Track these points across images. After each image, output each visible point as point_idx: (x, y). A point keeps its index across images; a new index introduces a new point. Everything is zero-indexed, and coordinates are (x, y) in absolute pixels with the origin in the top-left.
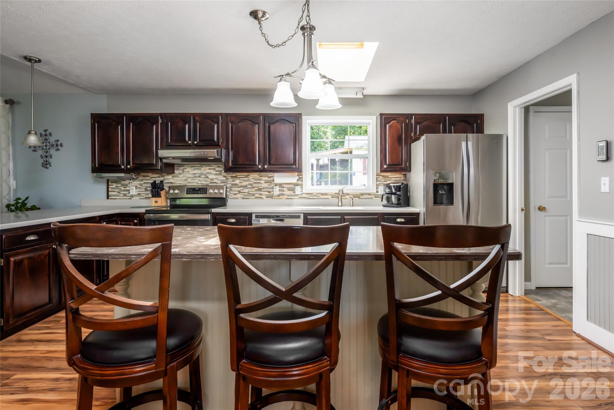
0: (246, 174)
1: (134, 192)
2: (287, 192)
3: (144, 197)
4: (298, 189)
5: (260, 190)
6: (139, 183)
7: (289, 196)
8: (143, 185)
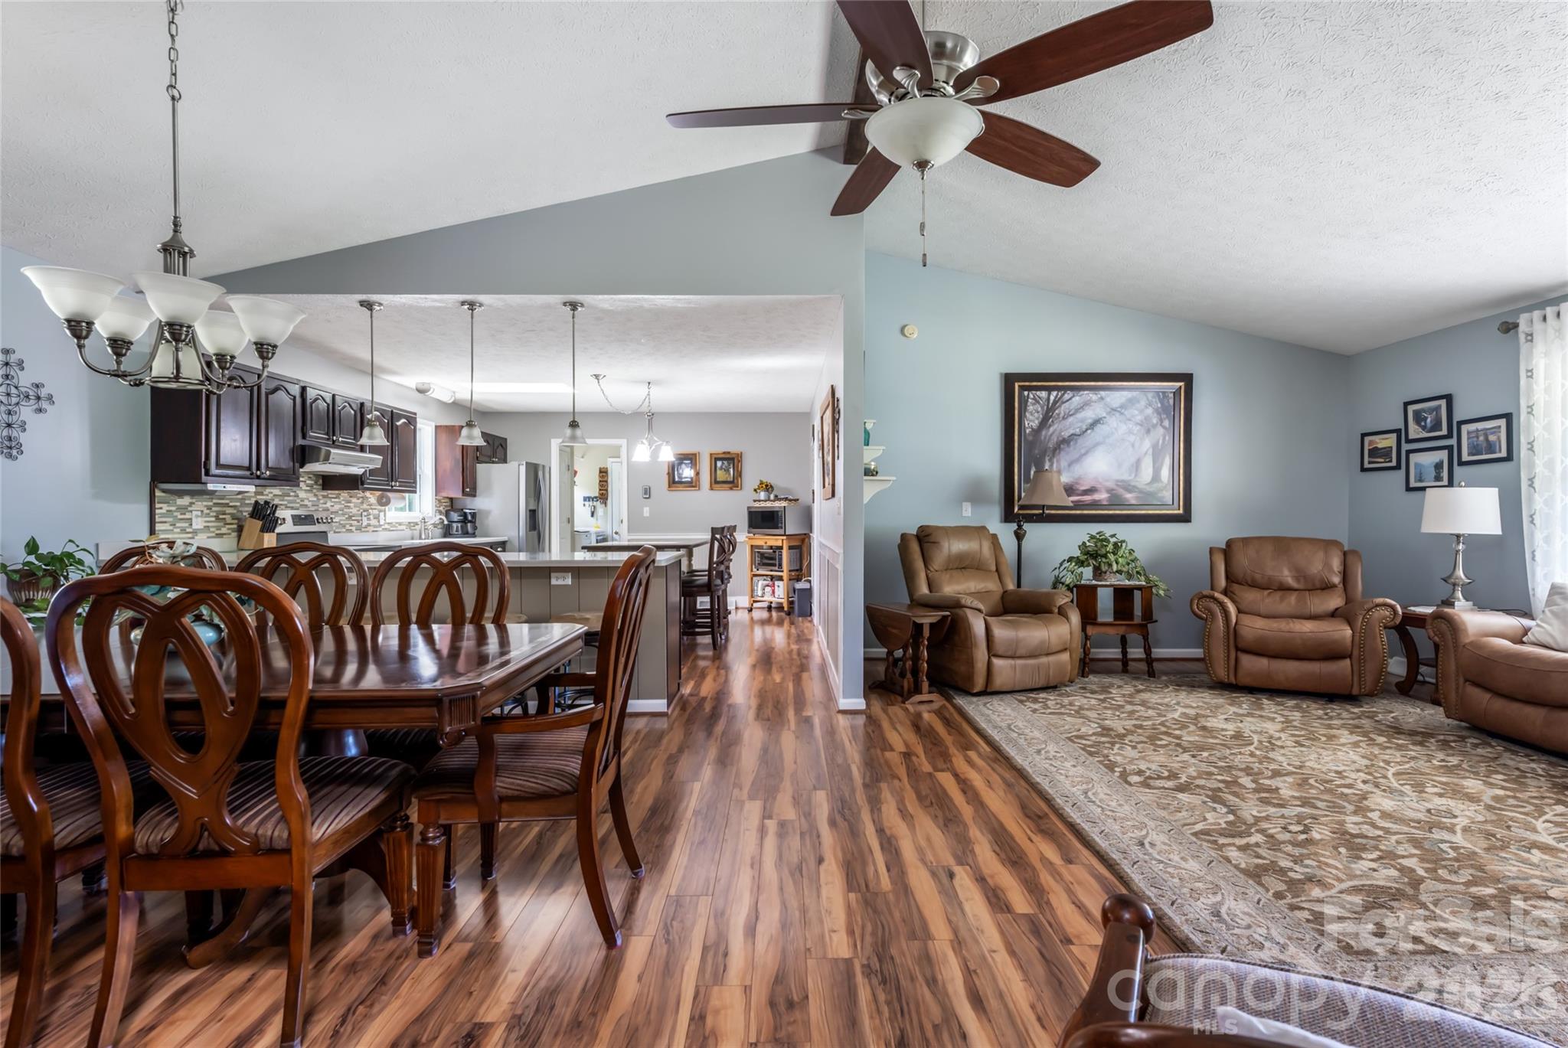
0: (337, 492)
1: (198, 523)
2: (374, 522)
3: (213, 535)
4: (382, 514)
5: (350, 517)
6: (205, 503)
7: (375, 526)
8: (214, 509)
